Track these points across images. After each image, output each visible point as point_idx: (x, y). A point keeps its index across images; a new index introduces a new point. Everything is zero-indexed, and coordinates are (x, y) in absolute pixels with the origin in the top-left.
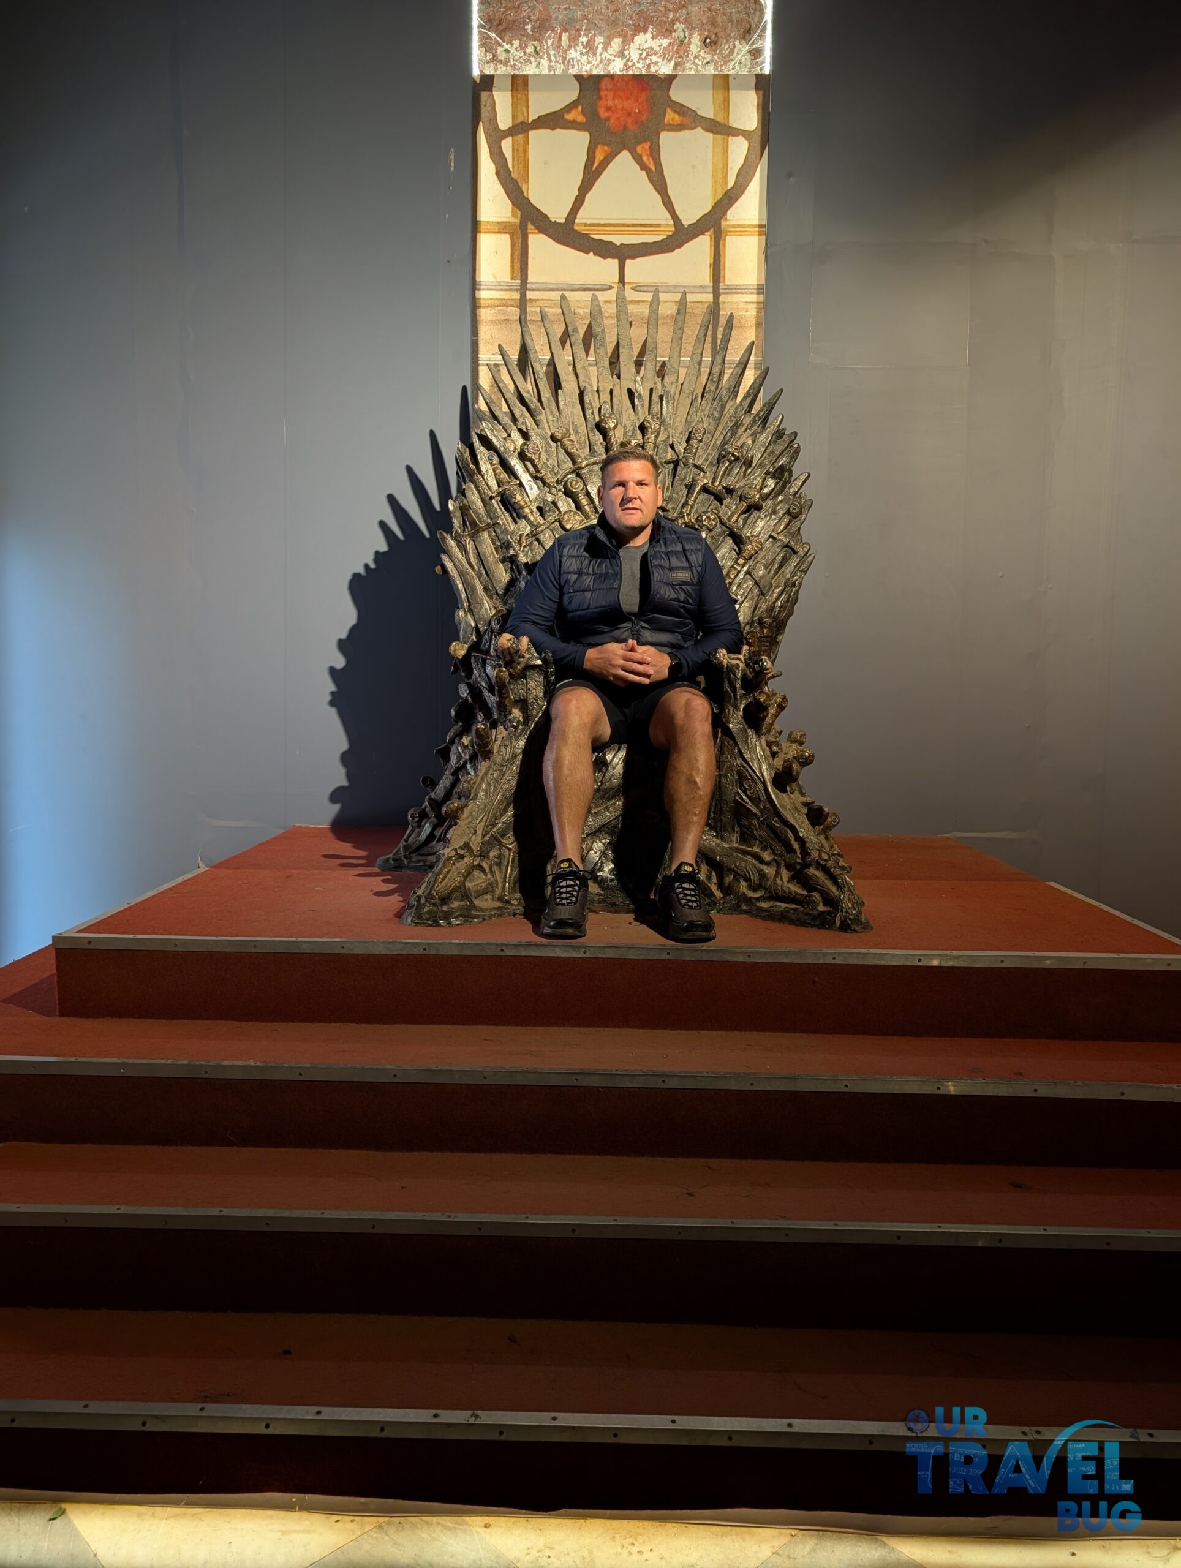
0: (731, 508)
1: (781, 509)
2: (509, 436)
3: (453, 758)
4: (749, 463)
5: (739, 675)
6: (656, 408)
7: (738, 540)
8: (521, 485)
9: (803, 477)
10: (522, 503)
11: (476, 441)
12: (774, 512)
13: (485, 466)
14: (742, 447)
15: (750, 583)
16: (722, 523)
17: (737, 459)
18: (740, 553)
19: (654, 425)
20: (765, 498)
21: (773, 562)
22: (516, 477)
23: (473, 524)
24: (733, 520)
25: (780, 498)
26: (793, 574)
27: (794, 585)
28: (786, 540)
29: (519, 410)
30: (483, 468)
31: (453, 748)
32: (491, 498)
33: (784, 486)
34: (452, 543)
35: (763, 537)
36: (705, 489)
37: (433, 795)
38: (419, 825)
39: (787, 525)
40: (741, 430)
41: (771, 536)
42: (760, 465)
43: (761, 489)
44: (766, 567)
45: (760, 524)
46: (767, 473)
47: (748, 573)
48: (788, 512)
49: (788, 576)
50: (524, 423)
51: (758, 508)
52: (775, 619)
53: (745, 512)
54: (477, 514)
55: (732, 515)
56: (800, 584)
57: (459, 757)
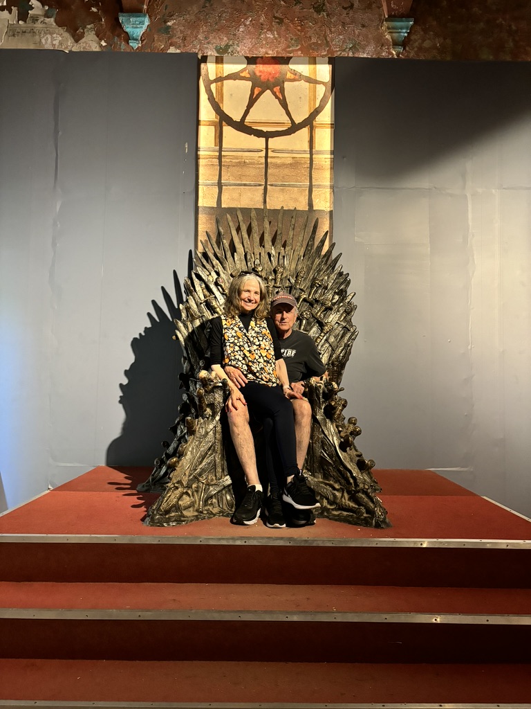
0: (317, 309)
1: (342, 310)
2: (210, 274)
3: (179, 432)
4: (326, 288)
5: (321, 391)
6: (281, 261)
7: (321, 325)
8: (215, 297)
9: (352, 295)
10: (216, 306)
11: (194, 276)
12: (338, 311)
13: (198, 288)
14: (322, 280)
15: (327, 345)
16: (313, 316)
17: (320, 286)
18: (322, 330)
19: (281, 270)
20: (334, 304)
21: (338, 335)
22: (214, 294)
23: (192, 315)
24: (319, 314)
25: (341, 304)
26: (348, 340)
27: (349, 346)
28: (344, 324)
29: (215, 262)
30: (197, 289)
31: (179, 427)
32: (201, 303)
33: (343, 299)
34: (181, 325)
35: (333, 323)
36: (305, 300)
37: (168, 451)
38: (160, 468)
39: (345, 317)
40: (322, 273)
41: (337, 323)
42: (331, 289)
43: (332, 300)
44: (335, 338)
45: (332, 317)
46: (335, 293)
47: (326, 340)
48: (345, 311)
49: (346, 342)
50: (218, 268)
51: (331, 309)
52: (340, 362)
53: (323, 311)
54: (194, 311)
55: (318, 313)
56: (352, 346)
57: (182, 432)
